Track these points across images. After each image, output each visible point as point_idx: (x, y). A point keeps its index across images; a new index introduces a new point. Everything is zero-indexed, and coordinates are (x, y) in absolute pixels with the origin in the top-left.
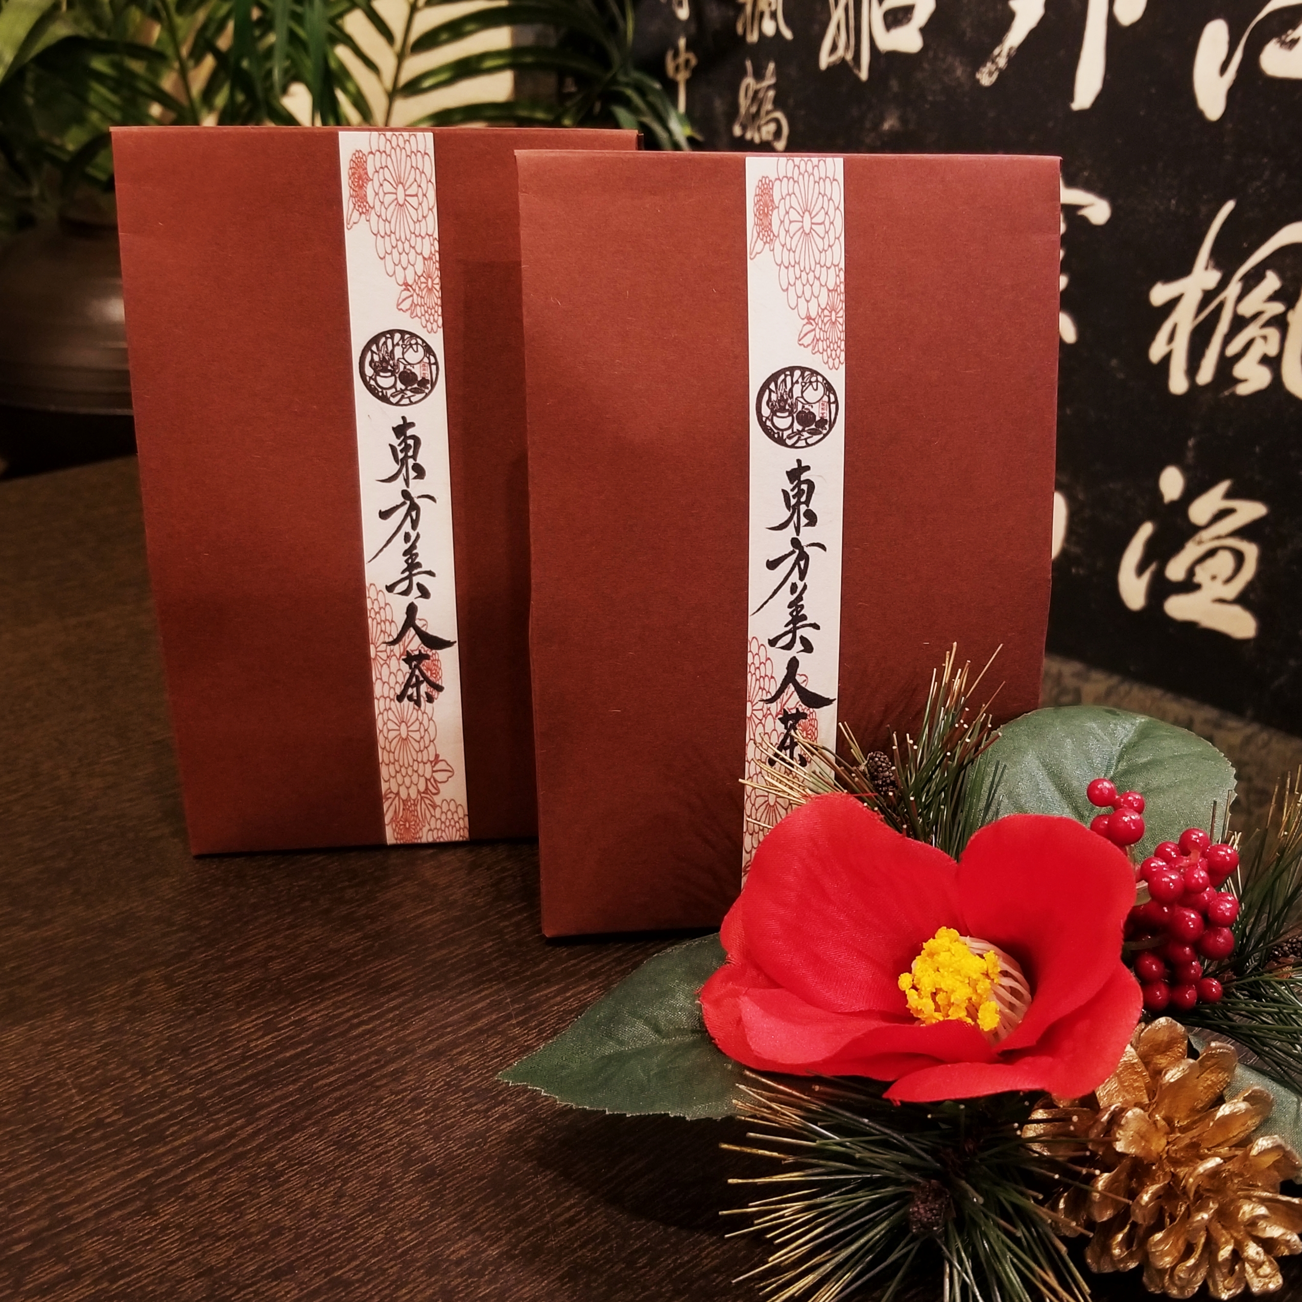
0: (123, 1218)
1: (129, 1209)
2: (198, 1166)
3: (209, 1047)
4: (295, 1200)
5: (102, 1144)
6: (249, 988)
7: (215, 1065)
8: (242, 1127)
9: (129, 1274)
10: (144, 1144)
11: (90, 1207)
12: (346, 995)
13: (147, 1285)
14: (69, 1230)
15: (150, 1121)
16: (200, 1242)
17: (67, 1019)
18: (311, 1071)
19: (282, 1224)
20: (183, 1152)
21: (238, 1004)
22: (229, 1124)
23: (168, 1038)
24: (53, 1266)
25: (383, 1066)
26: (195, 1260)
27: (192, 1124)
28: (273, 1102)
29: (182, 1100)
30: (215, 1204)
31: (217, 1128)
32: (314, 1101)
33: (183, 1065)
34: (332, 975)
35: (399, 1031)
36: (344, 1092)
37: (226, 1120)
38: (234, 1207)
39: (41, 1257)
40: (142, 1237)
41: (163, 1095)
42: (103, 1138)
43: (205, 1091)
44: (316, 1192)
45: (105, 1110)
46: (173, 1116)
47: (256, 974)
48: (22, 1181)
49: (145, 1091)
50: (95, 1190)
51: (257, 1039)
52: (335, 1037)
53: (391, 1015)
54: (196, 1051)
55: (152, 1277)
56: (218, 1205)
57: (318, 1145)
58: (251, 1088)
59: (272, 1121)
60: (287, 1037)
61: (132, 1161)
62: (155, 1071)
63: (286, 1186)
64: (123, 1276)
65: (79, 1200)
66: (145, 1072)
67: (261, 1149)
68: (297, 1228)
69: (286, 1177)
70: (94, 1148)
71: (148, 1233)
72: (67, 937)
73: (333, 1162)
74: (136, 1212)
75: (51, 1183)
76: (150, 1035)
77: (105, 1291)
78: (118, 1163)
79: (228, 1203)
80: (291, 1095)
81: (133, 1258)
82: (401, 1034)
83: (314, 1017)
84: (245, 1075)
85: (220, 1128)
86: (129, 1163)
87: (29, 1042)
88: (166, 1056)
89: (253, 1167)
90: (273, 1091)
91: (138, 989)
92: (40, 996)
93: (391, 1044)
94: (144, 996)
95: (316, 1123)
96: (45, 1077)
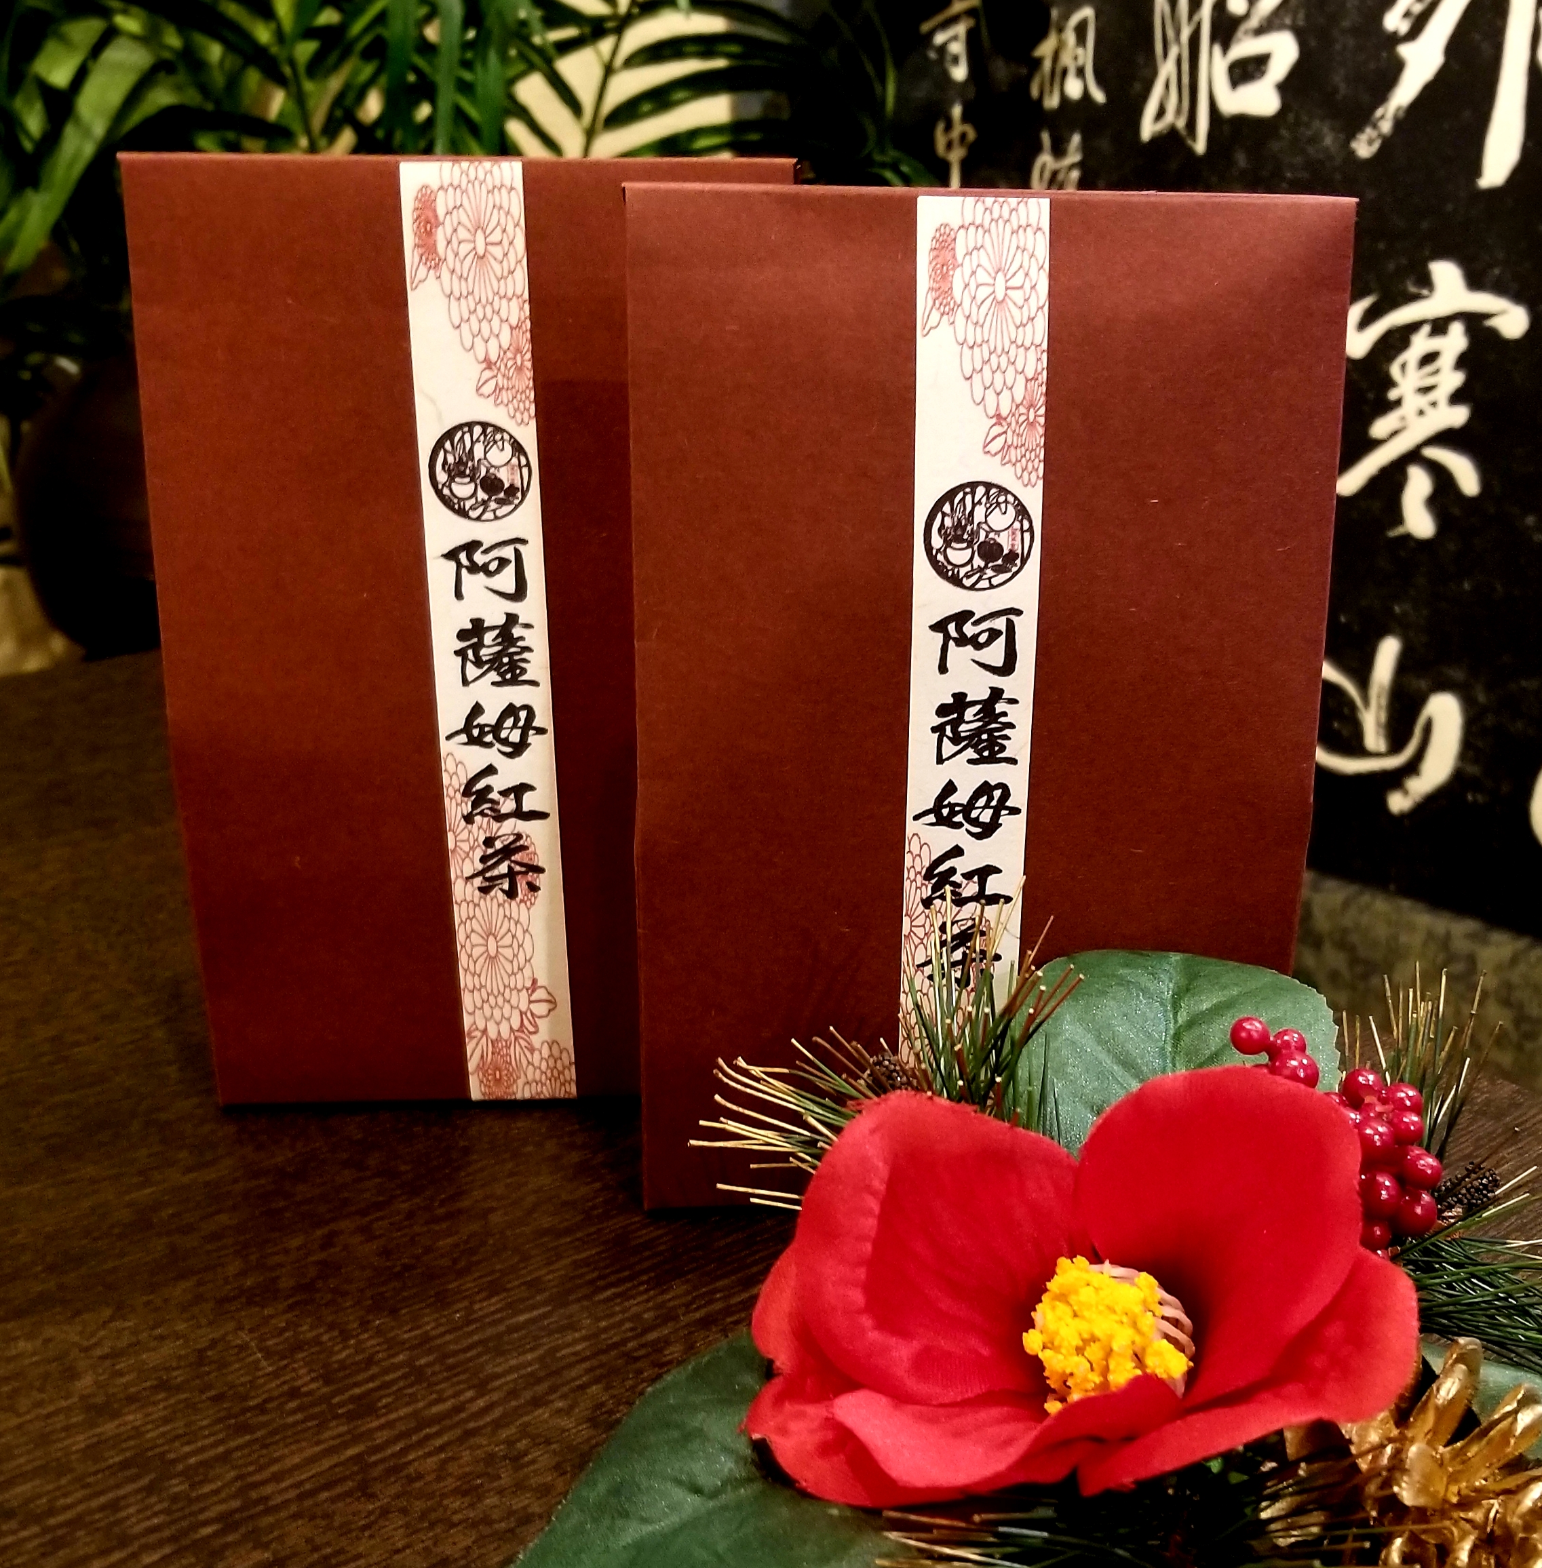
0: (333, 1500)
1: (339, 1490)
2: (420, 1443)
3: (424, 1308)
5: (299, 1416)
6: (466, 1242)
7: (433, 1329)
8: (472, 1400)
10: (351, 1417)
11: (291, 1486)
12: (589, 1253)
14: (268, 1511)
15: (357, 1391)
16: (430, 1529)
17: (243, 1273)
18: (552, 1338)
20: (401, 1427)
21: (455, 1261)
23: (372, 1297)
25: (641, 1335)
26: (426, 1549)
27: (410, 1395)
28: (508, 1372)
29: (395, 1367)
30: (445, 1487)
31: (440, 1400)
32: (557, 1372)
33: (393, 1328)
34: (568, 1231)
35: (656, 1296)
36: (595, 1362)
37: (450, 1392)
38: (469, 1491)
39: (236, 1542)
40: (358, 1521)
41: (370, 1362)
42: (300, 1409)
43: (422, 1358)
44: (569, 1475)
45: (300, 1377)
46: (384, 1386)
47: (475, 1227)
48: (206, 1456)
49: (348, 1356)
50: (297, 1467)
51: (482, 1301)
52: (578, 1300)
53: (645, 1278)
54: (406, 1315)
56: (450, 1488)
57: (566, 1423)
58: (479, 1355)
59: (509, 1394)
60: (517, 1300)
61: (340, 1436)
62: (358, 1335)
63: (532, 1468)
65: (277, 1478)
66: (345, 1335)
67: (497, 1425)
69: (530, 1457)
70: (290, 1420)
71: (366, 1517)
72: (236, 1181)
73: (587, 1441)
74: (349, 1494)
75: (240, 1458)
76: (350, 1293)
78: (322, 1437)
79: (460, 1485)
80: (531, 1366)
81: (349, 1545)
82: (660, 1299)
83: (550, 1277)
84: (469, 1341)
85: (444, 1400)
86: (333, 1438)
87: (199, 1299)
88: (370, 1317)
89: (489, 1445)
90: (507, 1360)
91: (328, 1242)
92: (209, 1247)
93: (649, 1310)
94: (338, 1249)
95: (564, 1397)
96: (223, 1338)
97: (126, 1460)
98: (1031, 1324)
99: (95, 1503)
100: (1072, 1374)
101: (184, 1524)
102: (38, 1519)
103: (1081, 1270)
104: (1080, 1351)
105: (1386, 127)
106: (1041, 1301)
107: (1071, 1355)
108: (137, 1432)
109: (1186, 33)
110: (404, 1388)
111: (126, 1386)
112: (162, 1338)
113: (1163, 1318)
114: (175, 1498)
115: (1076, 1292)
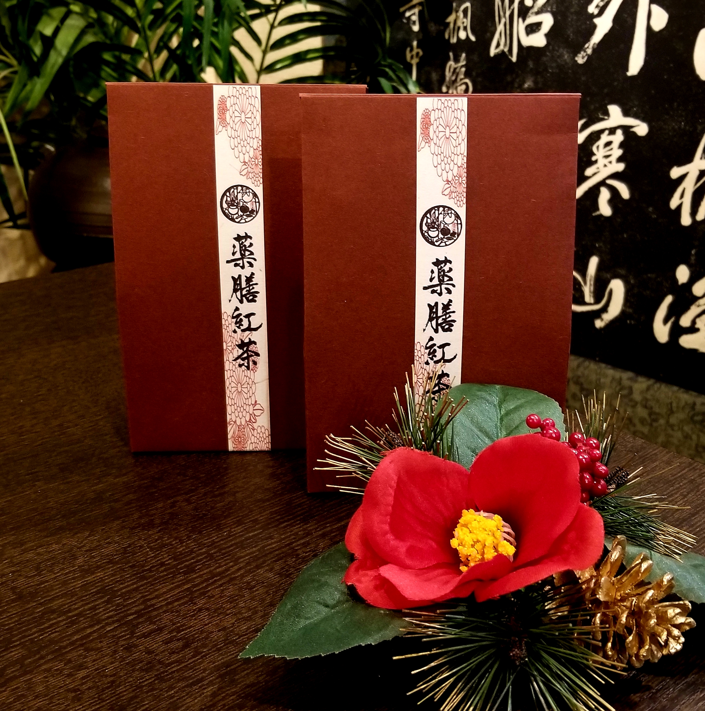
0: (180, 605)
2: (213, 583)
3: (212, 531)
4: (262, 599)
5: (165, 573)
6: (228, 505)
7: (216, 539)
8: (232, 566)
9: (186, 629)
10: (185, 573)
11: (163, 600)
12: (276, 508)
13: (195, 634)
14: (155, 610)
15: (187, 563)
16: (218, 616)
17: (140, 518)
18: (263, 542)
19: (257, 609)
20: (205, 577)
21: (223, 512)
22: (225, 565)
23: (191, 527)
24: (148, 625)
25: (298, 541)
26: (217, 624)
27: (209, 564)
28: (246, 555)
29: (202, 554)
30: (223, 600)
31: (220, 567)
32: (266, 555)
33: (200, 539)
34: (268, 500)
35: (303, 525)
36: (280, 551)
37: (224, 563)
38: (233, 601)
39: (143, 621)
40: (190, 613)
41: (192, 552)
42: (165, 570)
43: (212, 550)
44: (272, 595)
45: (164, 558)
46: (198, 561)
47: (231, 499)
48: (129, 589)
49: (183, 550)
50: (164, 593)
51: (235, 528)
52: (273, 527)
53: (299, 518)
54: (205, 533)
55: (197, 631)
56: (225, 600)
57: (270, 575)
58: (234, 549)
59: (247, 564)
60: (248, 527)
61: (181, 581)
62: (187, 541)
63: (257, 592)
64: (183, 630)
65: (157, 597)
66: (181, 542)
67: (243, 576)
68: (265, 611)
69: (256, 588)
70: (161, 574)
71: (192, 612)
72: (135, 481)
73: (278, 582)
74: (185, 603)
75: (142, 589)
76: (182, 525)
77: (175, 636)
78: (174, 581)
79: (229, 599)
80: (255, 553)
81: (187, 622)
82: (305, 527)
83: (261, 518)
84: (231, 544)
85: (222, 567)
86: (179, 581)
87: (123, 527)
88: (191, 534)
89: (239, 584)
90: (246, 551)
91: (173, 505)
92: (126, 507)
93: (300, 531)
94: (177, 508)
95: (268, 565)
96: (133, 543)
97: (98, 590)
98: (453, 536)
99: (86, 607)
100: (470, 555)
101: (122, 615)
102: (65, 613)
103: (472, 514)
104: (473, 546)
105: (589, 51)
106: (457, 527)
107: (470, 548)
108: (102, 580)
109: (508, 13)
110: (206, 562)
111: (97, 562)
112: (109, 543)
113: (505, 532)
114: (118, 605)
115: (471, 523)
